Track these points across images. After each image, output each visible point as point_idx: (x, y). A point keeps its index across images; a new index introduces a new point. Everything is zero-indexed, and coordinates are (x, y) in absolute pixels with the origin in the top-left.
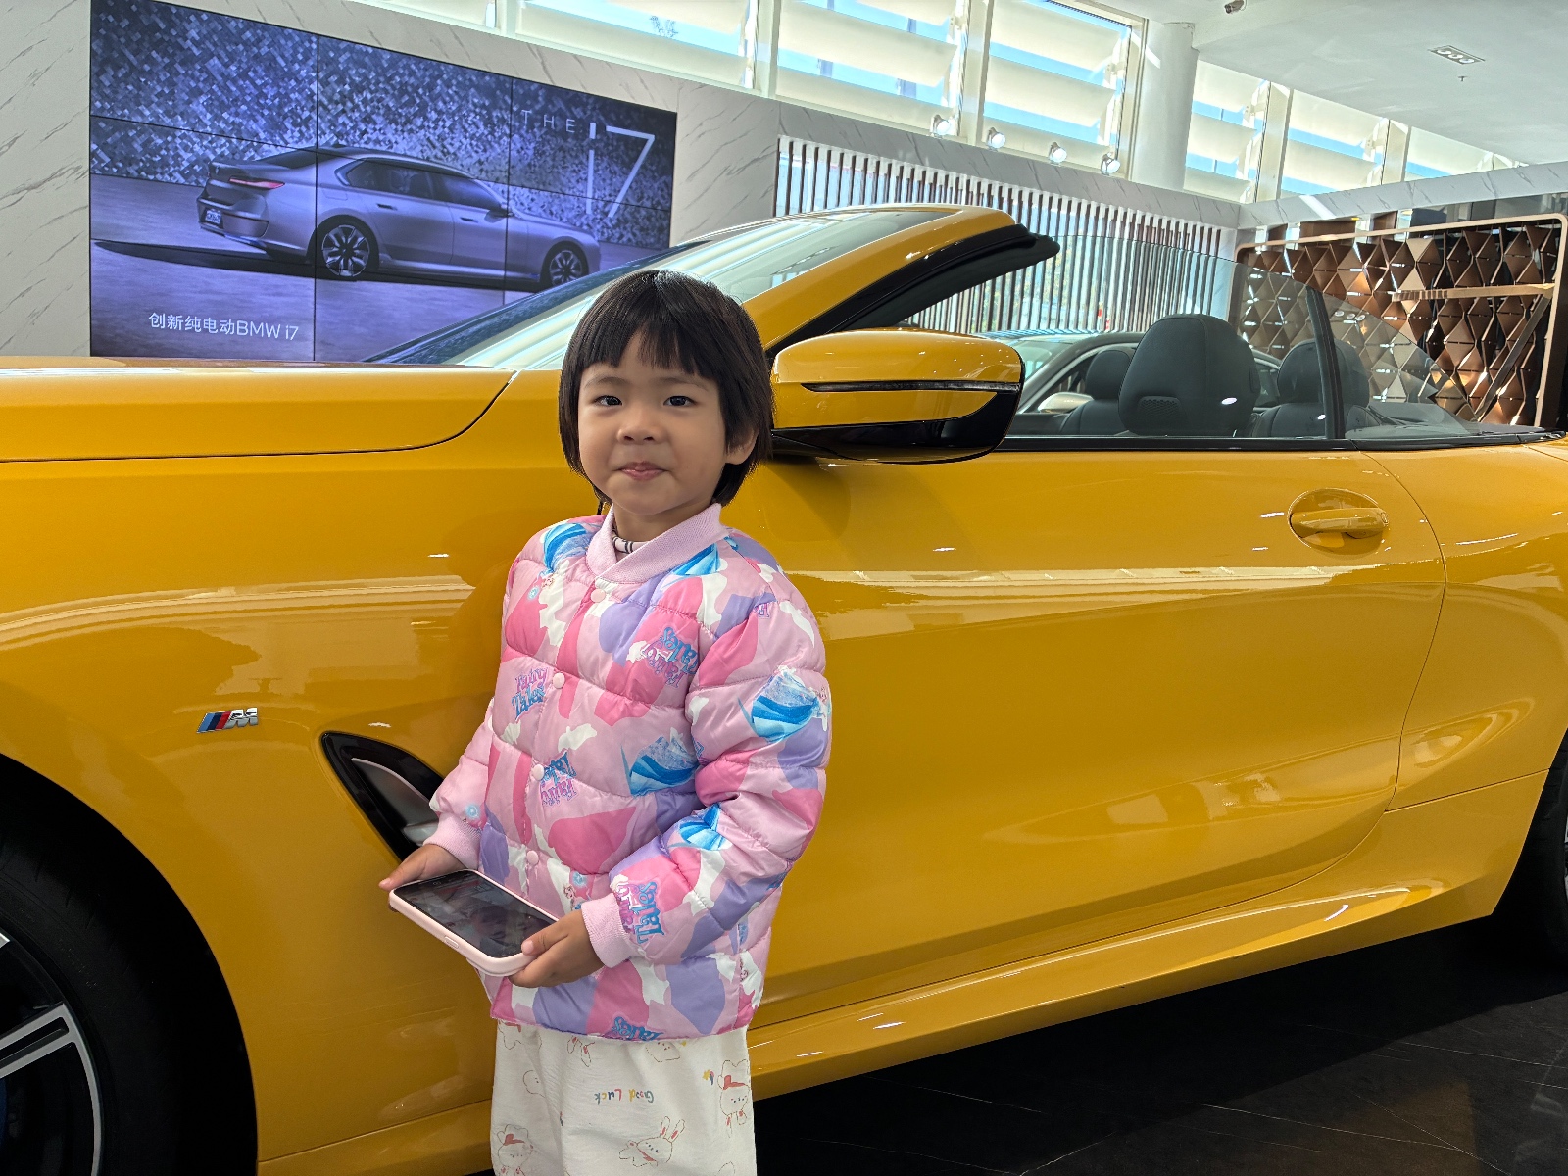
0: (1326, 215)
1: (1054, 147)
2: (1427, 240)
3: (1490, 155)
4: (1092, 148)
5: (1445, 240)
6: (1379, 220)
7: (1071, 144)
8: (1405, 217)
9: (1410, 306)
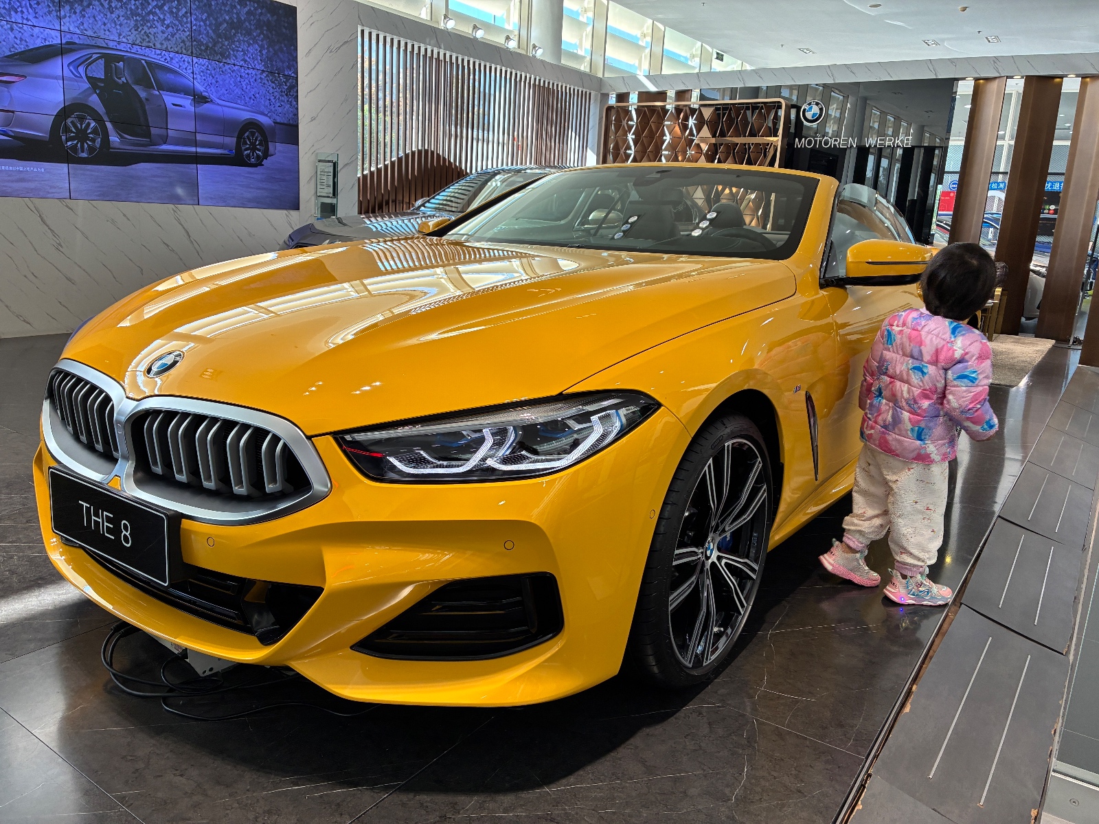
0: (652, 88)
1: (475, 27)
2: (711, 110)
3: (740, 62)
4: (500, 30)
5: (720, 110)
6: (681, 95)
7: (488, 27)
8: (695, 94)
9: (705, 147)
